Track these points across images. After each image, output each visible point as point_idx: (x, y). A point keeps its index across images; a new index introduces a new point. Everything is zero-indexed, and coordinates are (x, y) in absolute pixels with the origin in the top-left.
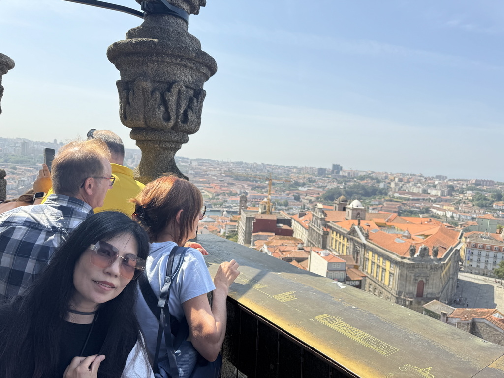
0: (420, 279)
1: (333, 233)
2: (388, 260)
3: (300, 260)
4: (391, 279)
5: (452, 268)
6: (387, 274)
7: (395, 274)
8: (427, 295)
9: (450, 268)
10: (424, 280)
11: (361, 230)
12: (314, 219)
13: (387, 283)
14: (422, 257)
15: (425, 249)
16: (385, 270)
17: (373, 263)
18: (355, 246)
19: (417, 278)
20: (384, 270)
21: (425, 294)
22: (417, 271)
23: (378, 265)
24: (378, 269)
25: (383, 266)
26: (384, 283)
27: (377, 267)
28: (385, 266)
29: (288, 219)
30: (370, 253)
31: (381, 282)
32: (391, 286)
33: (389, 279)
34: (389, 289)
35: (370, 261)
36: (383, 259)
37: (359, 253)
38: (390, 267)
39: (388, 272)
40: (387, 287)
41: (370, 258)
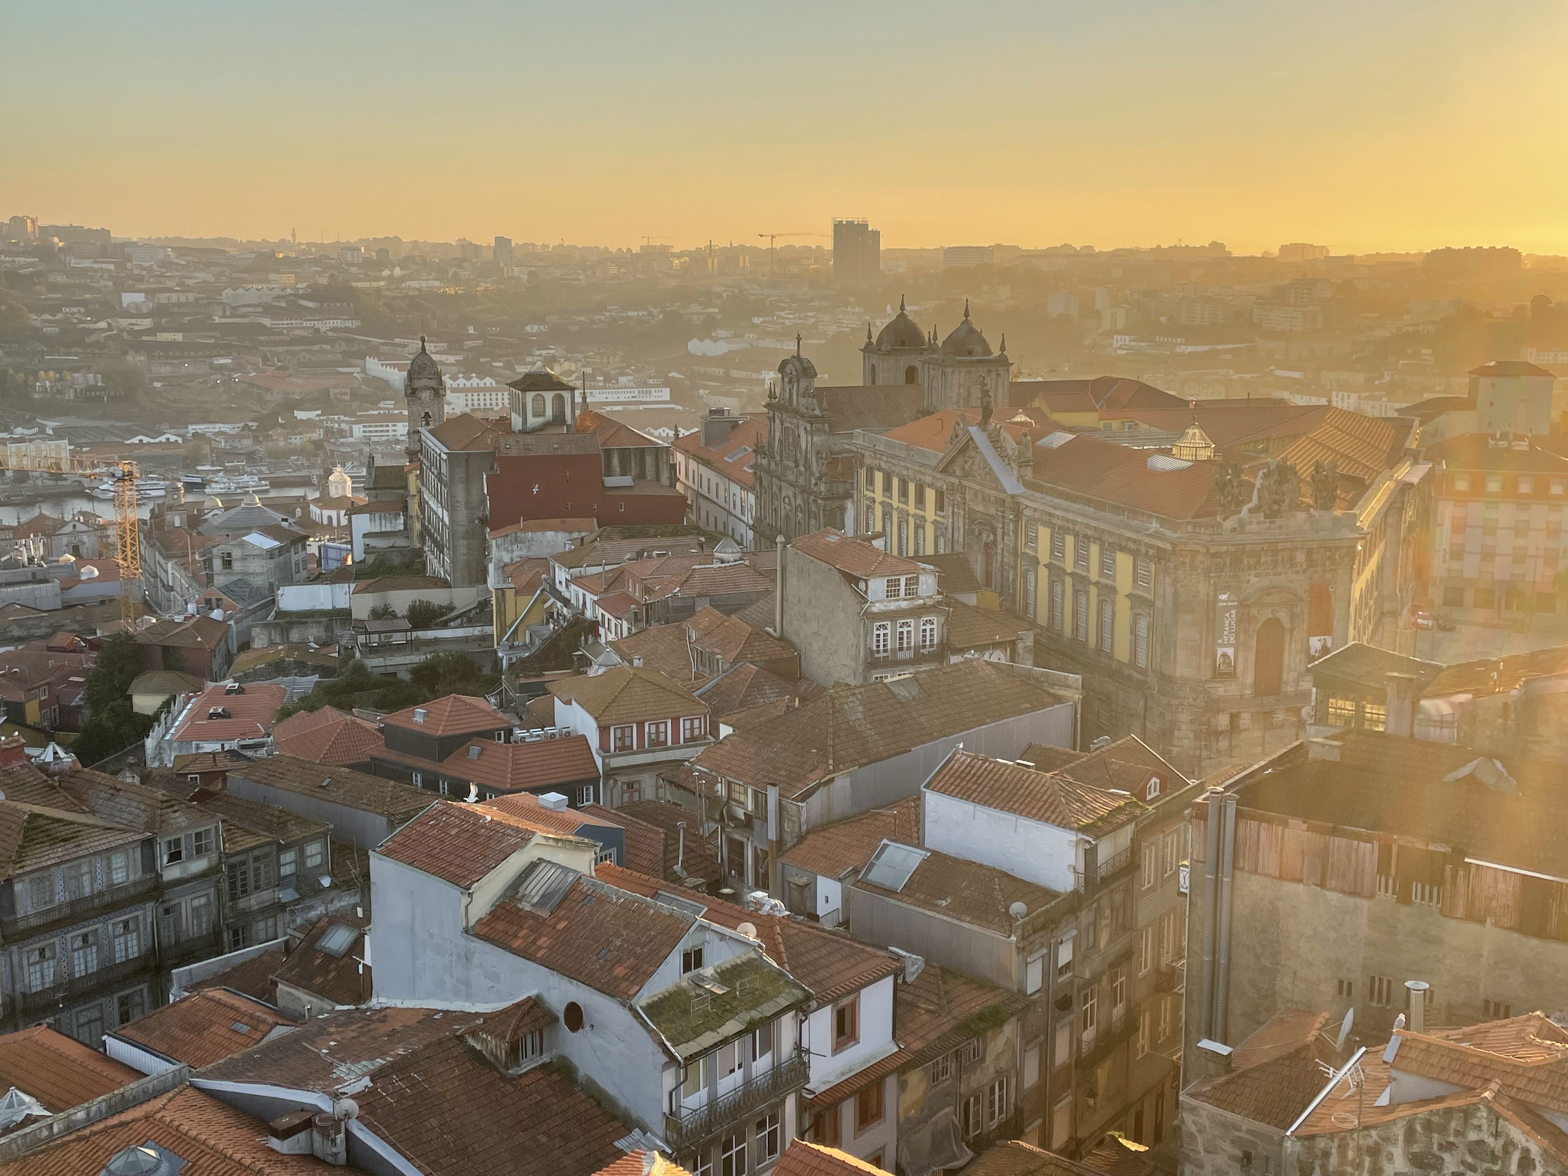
0: (1267, 614)
1: (871, 481)
2: (1122, 549)
3: (729, 605)
4: (1143, 631)
7: (1159, 604)
8: (1297, 681)
10: (1284, 616)
11: (995, 442)
12: (778, 435)
13: (1122, 653)
14: (1272, 515)
15: (1283, 477)
16: (1113, 590)
17: (1056, 572)
19: (1254, 611)
20: (1108, 591)
21: (1288, 676)
22: (1253, 580)
23: (1081, 582)
24: (1082, 599)
25: (1104, 581)
26: (1110, 657)
27: (1076, 592)
28: (1113, 577)
29: (658, 451)
30: (1044, 534)
31: (1099, 650)
32: (1142, 661)
33: (1134, 631)
34: (1136, 675)
35: (1043, 573)
36: (1101, 552)
37: (995, 542)
38: (1135, 581)
39: (1127, 603)
40: (1126, 671)
41: (1044, 556)
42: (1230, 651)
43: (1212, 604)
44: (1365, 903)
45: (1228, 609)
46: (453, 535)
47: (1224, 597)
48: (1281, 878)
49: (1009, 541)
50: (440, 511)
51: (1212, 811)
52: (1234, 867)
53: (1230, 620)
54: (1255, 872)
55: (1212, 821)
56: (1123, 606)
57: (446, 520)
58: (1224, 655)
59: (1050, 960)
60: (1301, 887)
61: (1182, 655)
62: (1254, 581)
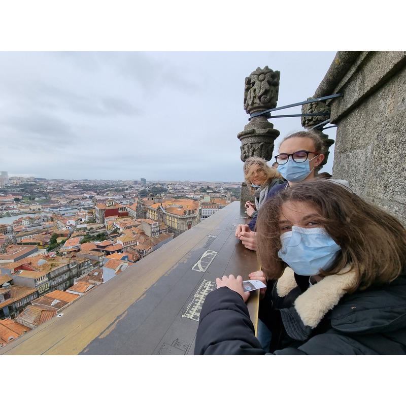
1: (149, 211)
2: (176, 218)
3: (136, 226)
6: (176, 224)
7: (179, 223)
10: (191, 224)
11: (162, 207)
15: (190, 211)
16: (175, 222)
17: (169, 220)
18: (160, 215)
19: (188, 223)
22: (188, 220)
24: (172, 223)
26: (175, 228)
29: (124, 208)
30: (168, 216)
33: (177, 226)
43: (184, 223)
46: (100, 218)
49: (164, 217)
50: (98, 215)
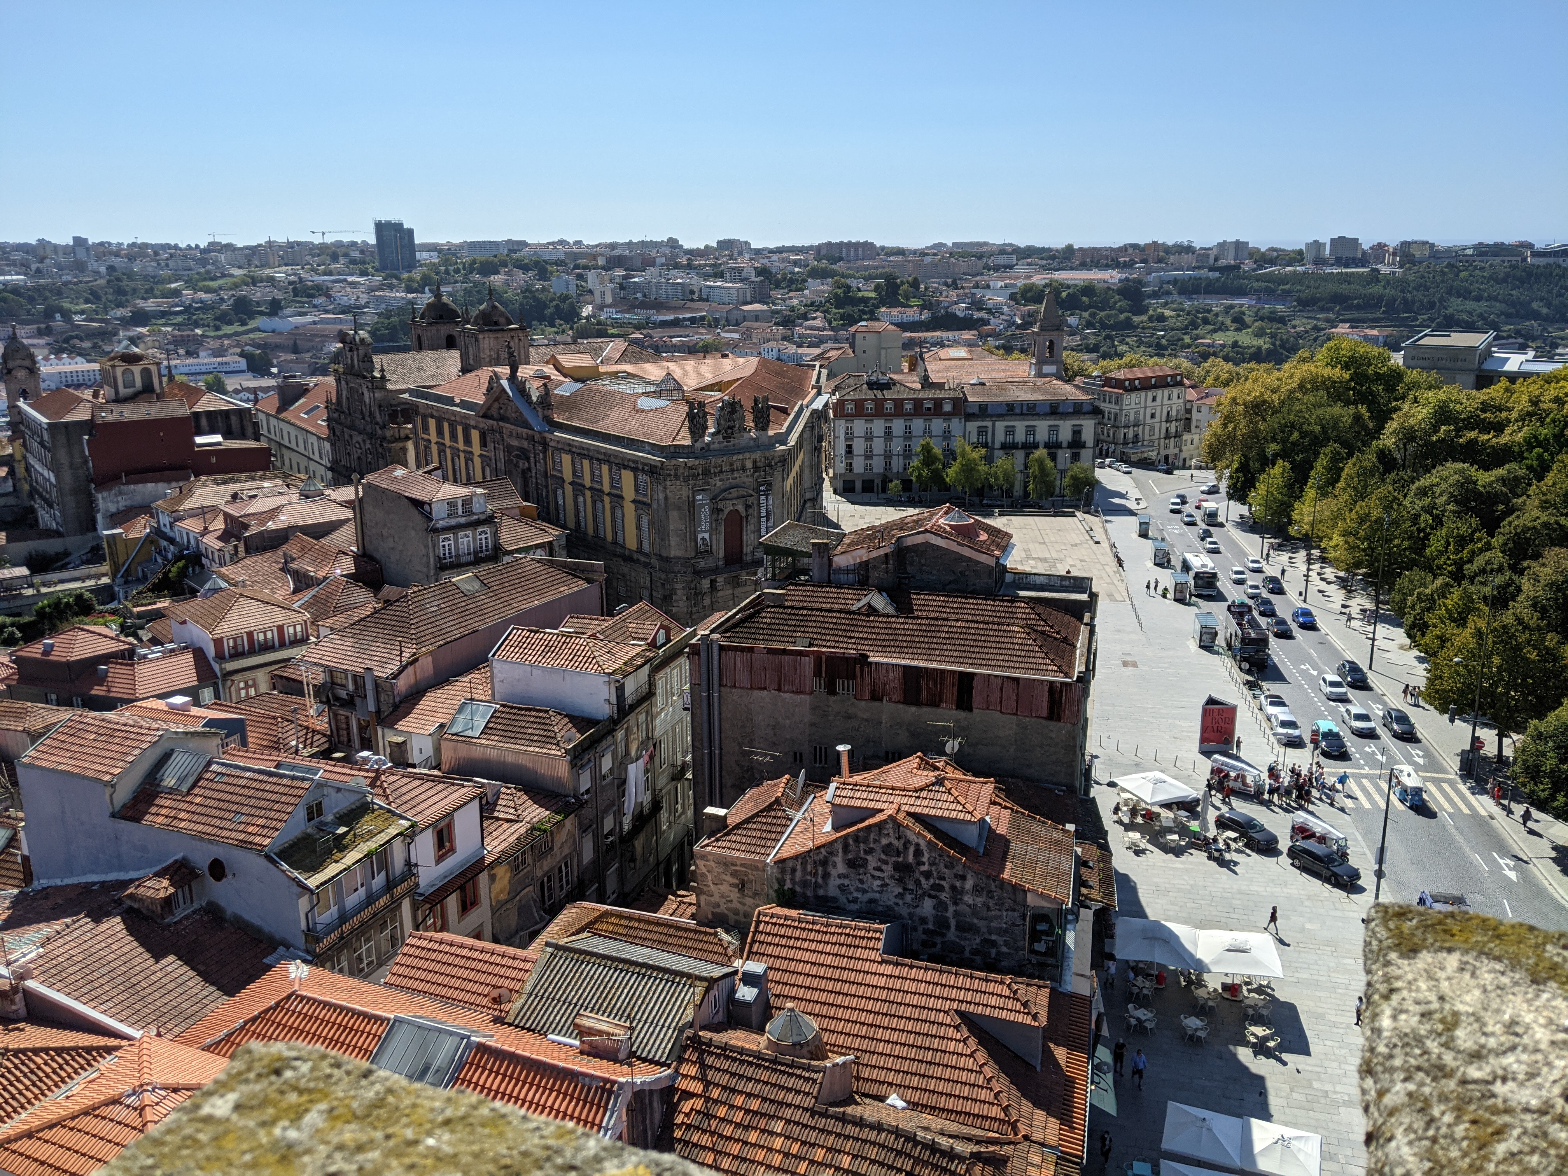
0: (728, 507)
1: (426, 426)
4: (645, 526)
5: (807, 471)
8: (753, 552)
9: (801, 469)
10: (741, 508)
11: (523, 391)
12: (345, 393)
13: (631, 543)
14: (727, 438)
15: (733, 408)
16: (621, 498)
17: (579, 487)
18: (510, 450)
20: (618, 499)
23: (597, 493)
24: (599, 505)
25: (614, 491)
26: (623, 547)
27: (594, 502)
28: (621, 488)
29: (241, 412)
30: (566, 459)
31: (615, 542)
32: (646, 547)
33: (638, 527)
34: (643, 559)
35: (569, 489)
36: (610, 471)
37: (529, 469)
38: (636, 491)
39: (632, 506)
40: (635, 556)
41: (568, 476)
42: (707, 536)
43: (692, 504)
44: (807, 697)
45: (703, 505)
46: (60, 491)
47: (699, 497)
48: (752, 688)
49: (540, 467)
50: (46, 473)
51: (703, 648)
52: (720, 685)
53: (705, 514)
54: (734, 686)
55: (703, 655)
56: (629, 509)
57: (53, 479)
58: (703, 539)
59: (597, 768)
60: (765, 693)
61: (673, 540)
62: (717, 483)
